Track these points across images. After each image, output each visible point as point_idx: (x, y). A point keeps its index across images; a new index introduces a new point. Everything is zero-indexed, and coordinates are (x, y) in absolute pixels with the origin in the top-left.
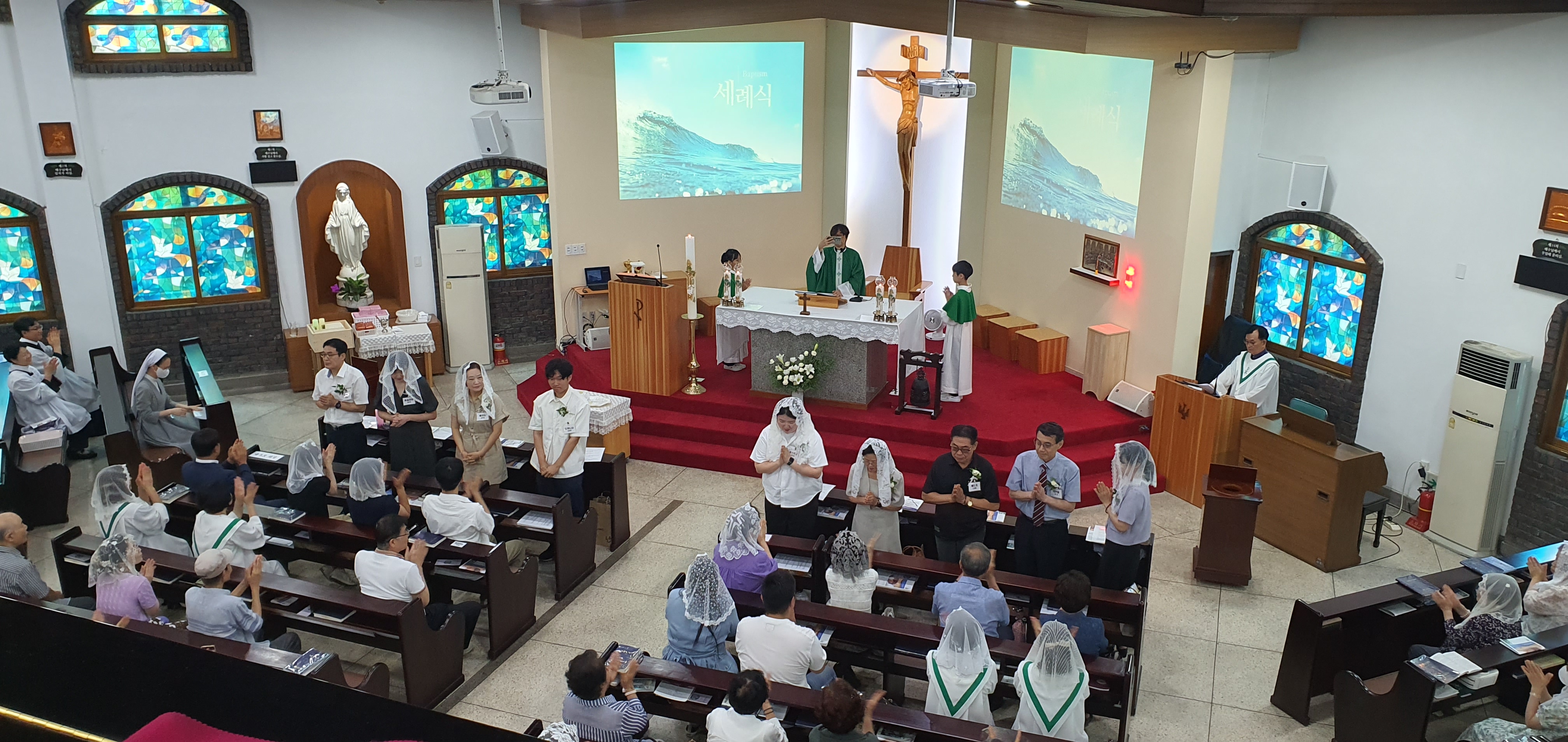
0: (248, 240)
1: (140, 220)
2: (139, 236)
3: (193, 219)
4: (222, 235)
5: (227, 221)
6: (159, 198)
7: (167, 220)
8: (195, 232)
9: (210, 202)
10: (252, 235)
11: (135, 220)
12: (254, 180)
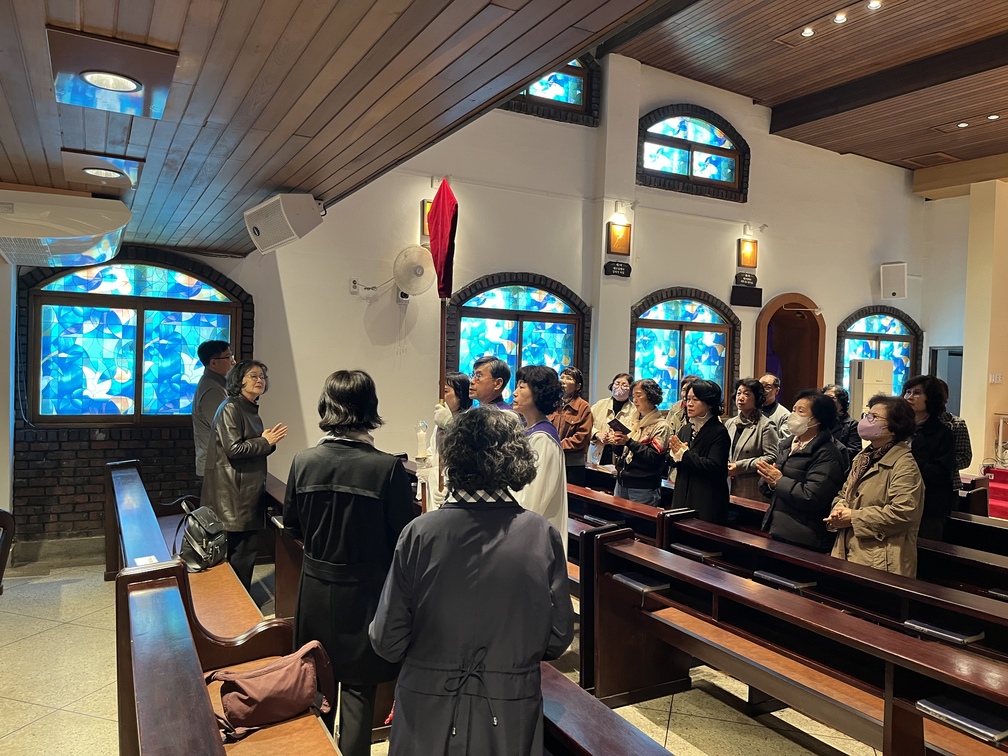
0: (720, 359)
1: (649, 330)
2: (646, 344)
3: (687, 333)
4: (704, 352)
5: (709, 338)
6: (668, 310)
7: (667, 332)
8: (687, 346)
9: (698, 320)
10: (723, 355)
11: (645, 330)
12: (733, 302)
